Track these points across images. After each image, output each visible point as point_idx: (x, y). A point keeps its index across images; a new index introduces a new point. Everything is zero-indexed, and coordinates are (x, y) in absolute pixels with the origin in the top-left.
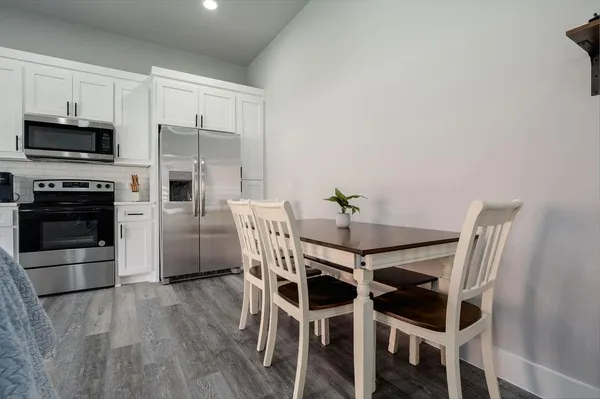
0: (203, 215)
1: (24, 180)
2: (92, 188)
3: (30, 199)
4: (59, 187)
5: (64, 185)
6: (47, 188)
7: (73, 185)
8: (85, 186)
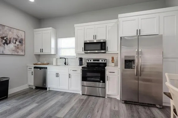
0: (140, 76)
4: (92, 61)
7: (95, 60)
8: (99, 61)
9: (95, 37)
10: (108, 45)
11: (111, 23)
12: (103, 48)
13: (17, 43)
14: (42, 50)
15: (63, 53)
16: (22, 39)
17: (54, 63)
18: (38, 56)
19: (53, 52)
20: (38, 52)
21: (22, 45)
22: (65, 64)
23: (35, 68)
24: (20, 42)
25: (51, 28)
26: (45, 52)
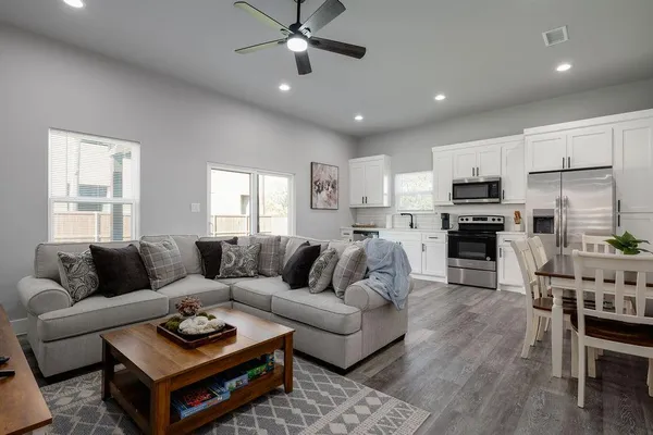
0: (565, 246)
1: (455, 216)
2: (490, 221)
3: (456, 228)
4: (471, 221)
5: (474, 219)
6: (465, 222)
7: (478, 219)
8: (486, 219)
9: (476, 171)
10: (505, 187)
11: (510, 142)
12: (494, 194)
13: (330, 189)
14: (365, 200)
15: (403, 205)
16: (335, 182)
17: (388, 225)
18: (355, 210)
19: (386, 204)
20: (357, 202)
21: (335, 192)
22: (412, 226)
23: (355, 232)
24: (333, 187)
25: (382, 156)
26: (372, 202)
